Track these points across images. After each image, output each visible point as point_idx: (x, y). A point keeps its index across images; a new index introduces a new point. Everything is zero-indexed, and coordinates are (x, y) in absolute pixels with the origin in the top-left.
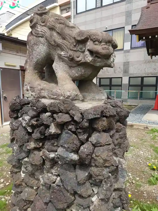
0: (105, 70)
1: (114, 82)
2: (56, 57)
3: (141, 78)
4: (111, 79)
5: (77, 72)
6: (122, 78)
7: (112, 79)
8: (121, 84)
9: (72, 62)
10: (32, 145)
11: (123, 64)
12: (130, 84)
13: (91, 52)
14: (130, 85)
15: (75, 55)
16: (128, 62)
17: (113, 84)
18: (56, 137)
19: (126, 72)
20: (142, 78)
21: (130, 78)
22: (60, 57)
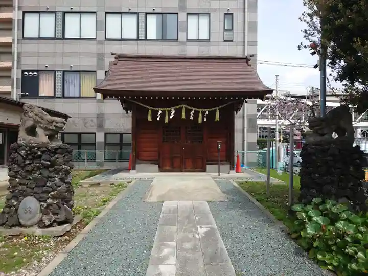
0: (71, 121)
1: (85, 139)
2: (38, 126)
3: (119, 135)
4: (80, 135)
5: (48, 133)
6: (95, 134)
7: (82, 135)
8: (94, 142)
9: (46, 129)
10: (27, 162)
11: (96, 116)
12: (107, 142)
13: (54, 126)
14: (106, 144)
15: (47, 126)
16: (103, 114)
17: (83, 141)
18: (40, 157)
19: (100, 126)
20: (121, 135)
21: (105, 134)
22: (40, 127)
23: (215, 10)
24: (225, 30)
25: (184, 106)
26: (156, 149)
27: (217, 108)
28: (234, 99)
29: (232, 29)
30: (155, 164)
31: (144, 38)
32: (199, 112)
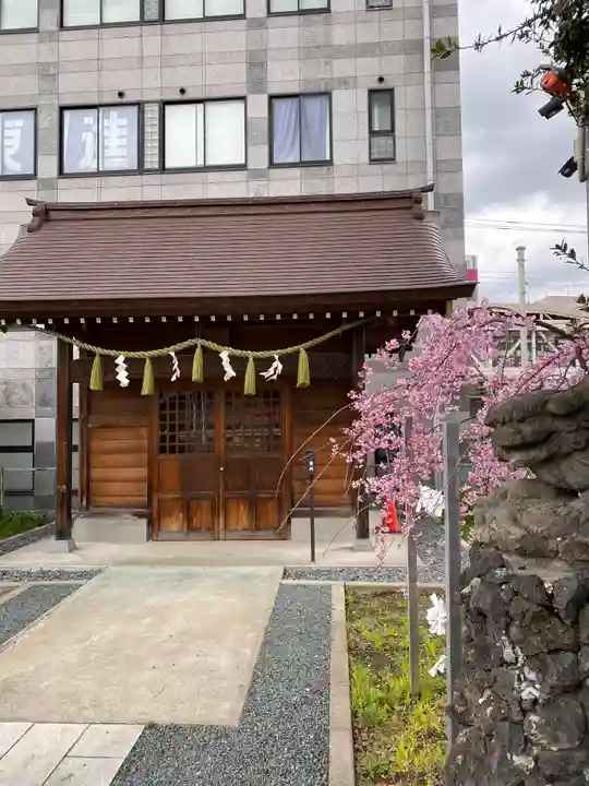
8: (30, 444)
16: (53, 370)
19: (45, 402)
23: (344, 83)
24: (372, 133)
25: (199, 342)
26: (143, 472)
27: (301, 348)
28: (353, 317)
29: (393, 130)
30: (140, 516)
31: (156, 166)
32: (247, 359)
